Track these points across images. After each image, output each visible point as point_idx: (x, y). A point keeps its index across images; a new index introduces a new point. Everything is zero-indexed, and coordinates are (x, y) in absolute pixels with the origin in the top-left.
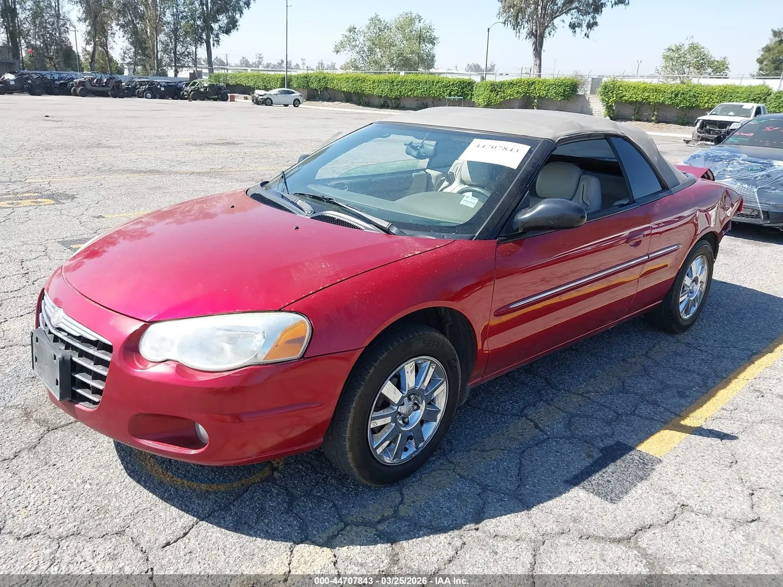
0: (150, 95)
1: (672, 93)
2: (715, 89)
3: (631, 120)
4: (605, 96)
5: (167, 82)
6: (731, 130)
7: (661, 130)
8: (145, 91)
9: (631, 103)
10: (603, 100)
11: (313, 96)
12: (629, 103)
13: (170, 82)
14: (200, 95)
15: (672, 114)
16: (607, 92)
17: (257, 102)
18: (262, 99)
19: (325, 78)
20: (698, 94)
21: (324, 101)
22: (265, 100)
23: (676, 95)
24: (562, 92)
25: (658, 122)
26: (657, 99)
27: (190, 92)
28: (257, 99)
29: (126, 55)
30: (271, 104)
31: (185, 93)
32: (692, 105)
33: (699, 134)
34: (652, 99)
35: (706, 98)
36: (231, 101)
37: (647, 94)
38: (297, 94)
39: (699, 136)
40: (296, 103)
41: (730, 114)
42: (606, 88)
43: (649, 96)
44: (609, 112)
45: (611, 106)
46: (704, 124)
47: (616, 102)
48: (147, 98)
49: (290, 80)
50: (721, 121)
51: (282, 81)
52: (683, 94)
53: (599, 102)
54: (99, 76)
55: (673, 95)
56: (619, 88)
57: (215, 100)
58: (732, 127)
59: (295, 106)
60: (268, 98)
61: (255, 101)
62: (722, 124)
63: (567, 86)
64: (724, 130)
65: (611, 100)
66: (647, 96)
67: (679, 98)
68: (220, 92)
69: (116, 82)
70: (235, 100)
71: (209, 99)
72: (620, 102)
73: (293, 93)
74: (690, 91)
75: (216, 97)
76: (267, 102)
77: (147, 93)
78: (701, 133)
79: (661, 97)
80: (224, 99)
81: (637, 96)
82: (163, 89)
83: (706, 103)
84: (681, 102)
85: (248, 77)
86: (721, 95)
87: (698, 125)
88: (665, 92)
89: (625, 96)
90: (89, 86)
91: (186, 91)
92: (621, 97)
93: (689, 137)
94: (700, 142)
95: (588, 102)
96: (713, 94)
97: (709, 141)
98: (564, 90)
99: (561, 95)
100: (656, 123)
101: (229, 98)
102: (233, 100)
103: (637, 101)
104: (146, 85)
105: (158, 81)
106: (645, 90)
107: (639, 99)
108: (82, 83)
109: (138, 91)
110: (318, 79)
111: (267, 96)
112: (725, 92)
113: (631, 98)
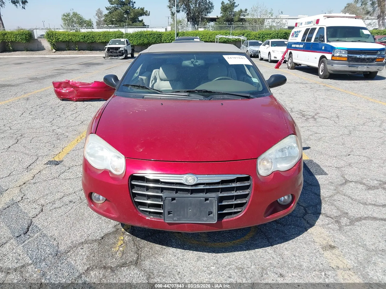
1: (82, 36)
2: (100, 33)
3: (66, 50)
4: (49, 39)
6: (121, 51)
7: (83, 54)
9: (64, 42)
10: (49, 41)
12: (63, 42)
15: (84, 46)
16: (50, 37)
20: (94, 36)
23: (85, 37)
24: (25, 38)
25: (79, 50)
26: (76, 39)
32: (93, 41)
33: (108, 54)
34: (73, 39)
35: (98, 38)
37: (70, 37)
39: (108, 55)
41: (117, 44)
42: (49, 35)
43: (72, 38)
44: (54, 47)
45: (54, 44)
46: (109, 49)
47: (56, 42)
50: (115, 47)
52: (87, 36)
53: (47, 42)
55: (83, 37)
56: (55, 34)
58: (121, 49)
62: (116, 49)
63: (27, 35)
64: (118, 51)
65: (53, 41)
66: (71, 38)
67: (86, 38)
72: (58, 41)
74: (90, 35)
78: (109, 53)
79: (78, 38)
81: (66, 38)
83: (98, 40)
84: (87, 40)
86: (104, 36)
87: (106, 50)
88: (78, 36)
89: (59, 38)
92: (58, 39)
93: (104, 55)
94: (109, 58)
95: (40, 43)
96: (100, 36)
97: (113, 56)
98: (26, 37)
99: (24, 40)
100: (79, 51)
103: (66, 41)
106: (68, 35)
107: (67, 40)
112: (105, 35)
113: (63, 39)
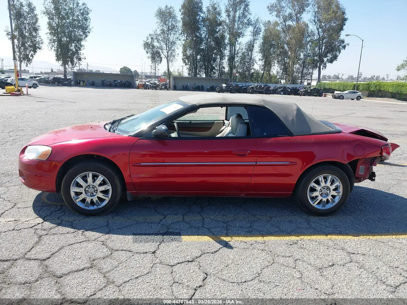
0: (282, 93)
5: (292, 87)
8: (281, 91)
11: (372, 94)
13: (294, 87)
14: (308, 93)
17: (335, 97)
18: (338, 95)
19: (380, 85)
21: (378, 97)
22: (340, 96)
27: (303, 92)
28: (335, 96)
29: (278, 75)
30: (343, 99)
31: (300, 92)
36: (324, 97)
38: (360, 93)
40: (359, 98)
48: (281, 95)
49: (359, 86)
51: (354, 86)
54: (260, 84)
57: (316, 96)
59: (357, 100)
60: (341, 95)
61: (334, 97)
68: (319, 92)
69: (267, 87)
70: (327, 96)
71: (313, 95)
73: (358, 93)
75: (316, 94)
76: (341, 97)
77: (281, 92)
80: (321, 96)
82: (289, 90)
85: (335, 85)
90: (255, 89)
91: (300, 91)
101: (323, 95)
102: (325, 96)
104: (282, 88)
105: (288, 86)
108: (252, 88)
109: (278, 91)
110: (375, 85)
111: (341, 94)
